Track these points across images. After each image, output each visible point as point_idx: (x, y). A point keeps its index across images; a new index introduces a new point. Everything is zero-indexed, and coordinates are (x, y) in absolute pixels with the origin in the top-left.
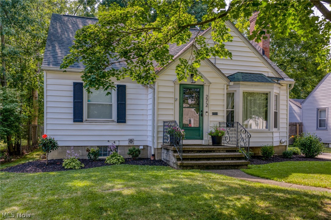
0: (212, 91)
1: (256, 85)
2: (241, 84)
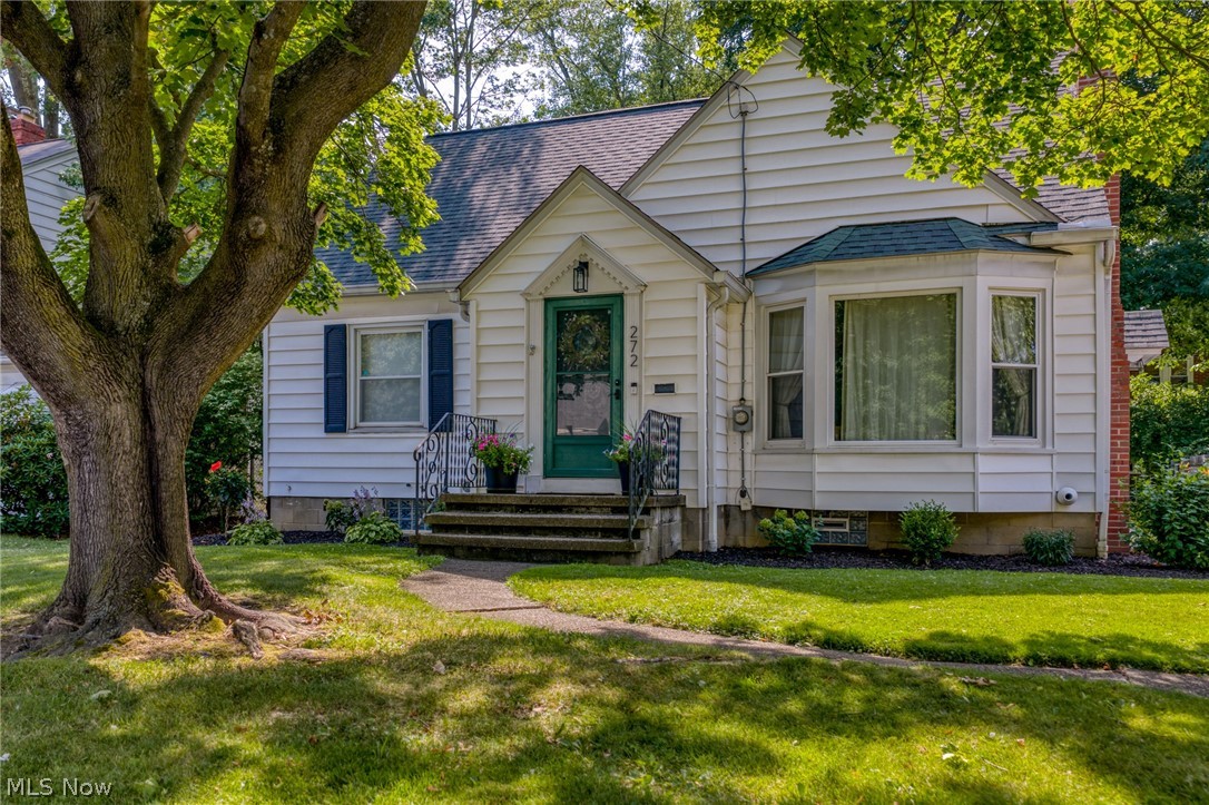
0: (652, 313)
1: (887, 270)
2: (820, 271)
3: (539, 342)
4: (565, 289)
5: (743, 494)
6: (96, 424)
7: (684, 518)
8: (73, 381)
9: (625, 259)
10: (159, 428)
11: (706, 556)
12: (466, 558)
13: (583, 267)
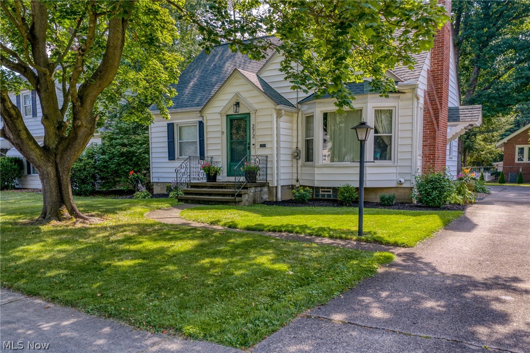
0: (259, 120)
2: (318, 102)
3: (225, 130)
4: (231, 112)
5: (297, 181)
6: (45, 172)
7: (269, 190)
8: (39, 162)
9: (250, 101)
10: (61, 173)
11: (277, 203)
12: (191, 203)
13: (237, 104)
